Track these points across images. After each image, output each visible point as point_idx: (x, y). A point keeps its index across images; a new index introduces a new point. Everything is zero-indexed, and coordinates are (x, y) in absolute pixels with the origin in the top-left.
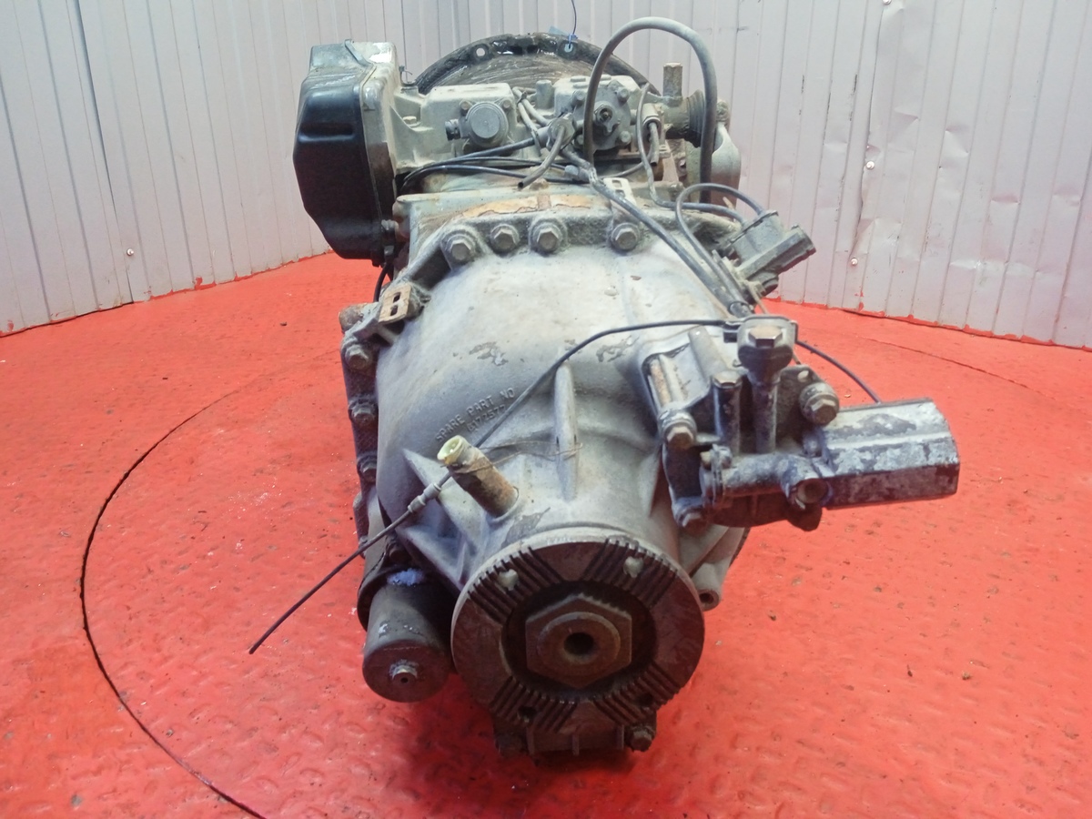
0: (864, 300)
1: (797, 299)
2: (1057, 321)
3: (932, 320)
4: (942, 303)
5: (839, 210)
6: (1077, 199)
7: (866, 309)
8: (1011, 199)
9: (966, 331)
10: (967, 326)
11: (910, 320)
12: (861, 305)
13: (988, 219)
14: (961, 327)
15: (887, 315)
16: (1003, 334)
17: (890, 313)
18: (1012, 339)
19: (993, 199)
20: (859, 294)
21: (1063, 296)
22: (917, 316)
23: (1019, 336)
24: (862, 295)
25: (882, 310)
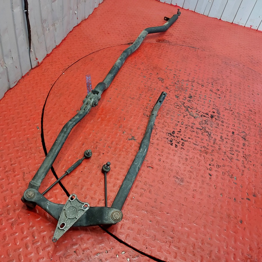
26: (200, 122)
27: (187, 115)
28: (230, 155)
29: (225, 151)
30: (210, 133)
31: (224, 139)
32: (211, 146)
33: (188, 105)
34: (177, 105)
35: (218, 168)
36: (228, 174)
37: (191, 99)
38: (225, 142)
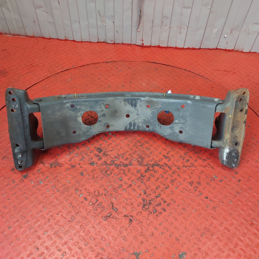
0: (143, 42)
1: (120, 42)
2: (202, 42)
3: (166, 46)
4: (168, 41)
5: (132, 13)
6: (210, 7)
7: (145, 45)
8: (189, 8)
9: (176, 48)
10: (176, 47)
11: (159, 47)
12: (143, 44)
13: (182, 14)
14: (174, 47)
15: (151, 45)
16: (187, 48)
17: (153, 45)
18: (188, 49)
19: (183, 8)
20: (142, 40)
21: (204, 36)
22: (161, 45)
23: (191, 48)
24: (143, 41)
25: (150, 44)
26: (138, 163)
27: (124, 171)
28: (188, 164)
29: (182, 165)
30: (156, 164)
31: (168, 155)
32: (173, 173)
33: (110, 160)
34: (104, 172)
35: (200, 185)
36: (209, 181)
37: (103, 152)
38: (171, 157)
